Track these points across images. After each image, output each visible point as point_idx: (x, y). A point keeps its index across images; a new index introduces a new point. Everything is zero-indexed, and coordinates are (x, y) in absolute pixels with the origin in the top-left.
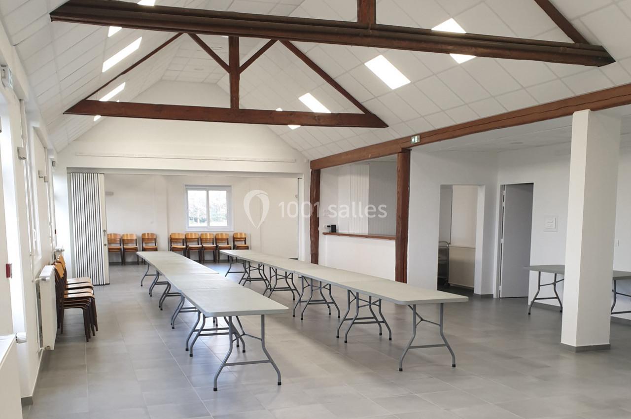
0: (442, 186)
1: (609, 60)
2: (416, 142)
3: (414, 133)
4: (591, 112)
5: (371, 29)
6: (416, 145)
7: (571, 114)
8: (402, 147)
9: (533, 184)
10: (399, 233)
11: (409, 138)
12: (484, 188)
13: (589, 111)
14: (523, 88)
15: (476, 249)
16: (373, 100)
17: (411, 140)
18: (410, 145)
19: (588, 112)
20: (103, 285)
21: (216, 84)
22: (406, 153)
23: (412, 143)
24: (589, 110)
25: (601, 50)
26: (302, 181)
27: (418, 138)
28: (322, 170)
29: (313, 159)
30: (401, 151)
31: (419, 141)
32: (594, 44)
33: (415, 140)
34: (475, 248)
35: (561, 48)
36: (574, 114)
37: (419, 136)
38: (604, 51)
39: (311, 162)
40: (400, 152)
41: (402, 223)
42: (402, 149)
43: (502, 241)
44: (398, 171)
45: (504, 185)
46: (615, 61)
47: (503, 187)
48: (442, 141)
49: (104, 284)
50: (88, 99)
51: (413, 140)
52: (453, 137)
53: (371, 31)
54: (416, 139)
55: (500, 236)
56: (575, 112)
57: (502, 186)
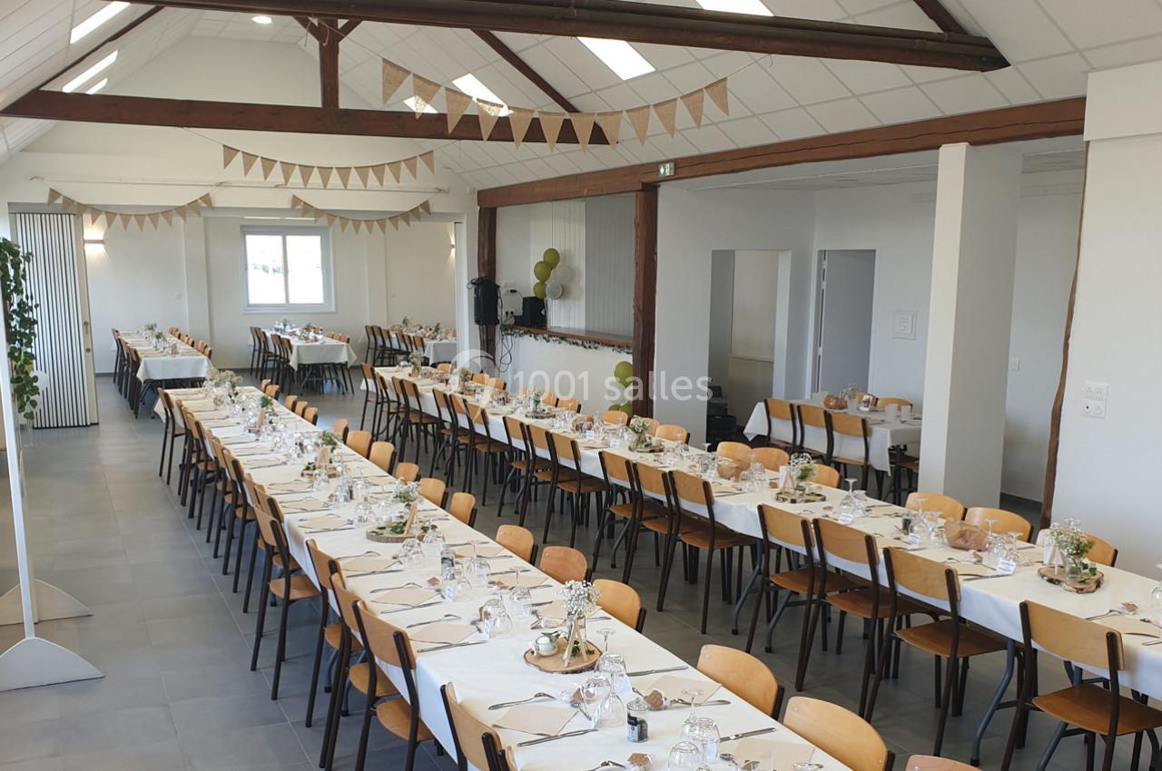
0: (714, 252)
1: (999, 62)
2: (668, 174)
3: (663, 158)
4: (970, 146)
5: (576, 7)
6: (667, 179)
7: (938, 147)
8: (644, 180)
9: (874, 251)
10: (638, 337)
11: (655, 166)
12: (789, 254)
13: (967, 147)
14: (854, 95)
15: (775, 365)
16: (587, 96)
17: (659, 171)
18: (658, 179)
19: (965, 147)
20: (87, 425)
21: (295, 44)
22: (649, 191)
23: (660, 176)
24: (967, 144)
25: (986, 44)
26: (463, 228)
27: (671, 169)
28: (498, 209)
29: (481, 188)
30: (640, 188)
31: (673, 174)
32: (975, 35)
33: (666, 170)
34: (772, 363)
35: (917, 41)
36: (941, 149)
37: (673, 164)
38: (992, 47)
39: (478, 192)
40: (640, 191)
41: (643, 320)
42: (643, 184)
43: (821, 350)
44: (637, 226)
45: (825, 251)
46: (1009, 65)
47: (823, 254)
48: (713, 176)
49: (89, 424)
50: (42, 89)
51: (662, 171)
52: (733, 171)
53: (575, 11)
54: (668, 170)
55: (817, 343)
56: (944, 145)
57: (820, 252)
